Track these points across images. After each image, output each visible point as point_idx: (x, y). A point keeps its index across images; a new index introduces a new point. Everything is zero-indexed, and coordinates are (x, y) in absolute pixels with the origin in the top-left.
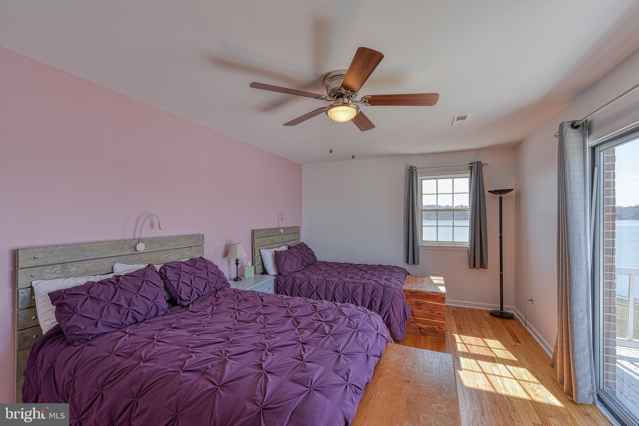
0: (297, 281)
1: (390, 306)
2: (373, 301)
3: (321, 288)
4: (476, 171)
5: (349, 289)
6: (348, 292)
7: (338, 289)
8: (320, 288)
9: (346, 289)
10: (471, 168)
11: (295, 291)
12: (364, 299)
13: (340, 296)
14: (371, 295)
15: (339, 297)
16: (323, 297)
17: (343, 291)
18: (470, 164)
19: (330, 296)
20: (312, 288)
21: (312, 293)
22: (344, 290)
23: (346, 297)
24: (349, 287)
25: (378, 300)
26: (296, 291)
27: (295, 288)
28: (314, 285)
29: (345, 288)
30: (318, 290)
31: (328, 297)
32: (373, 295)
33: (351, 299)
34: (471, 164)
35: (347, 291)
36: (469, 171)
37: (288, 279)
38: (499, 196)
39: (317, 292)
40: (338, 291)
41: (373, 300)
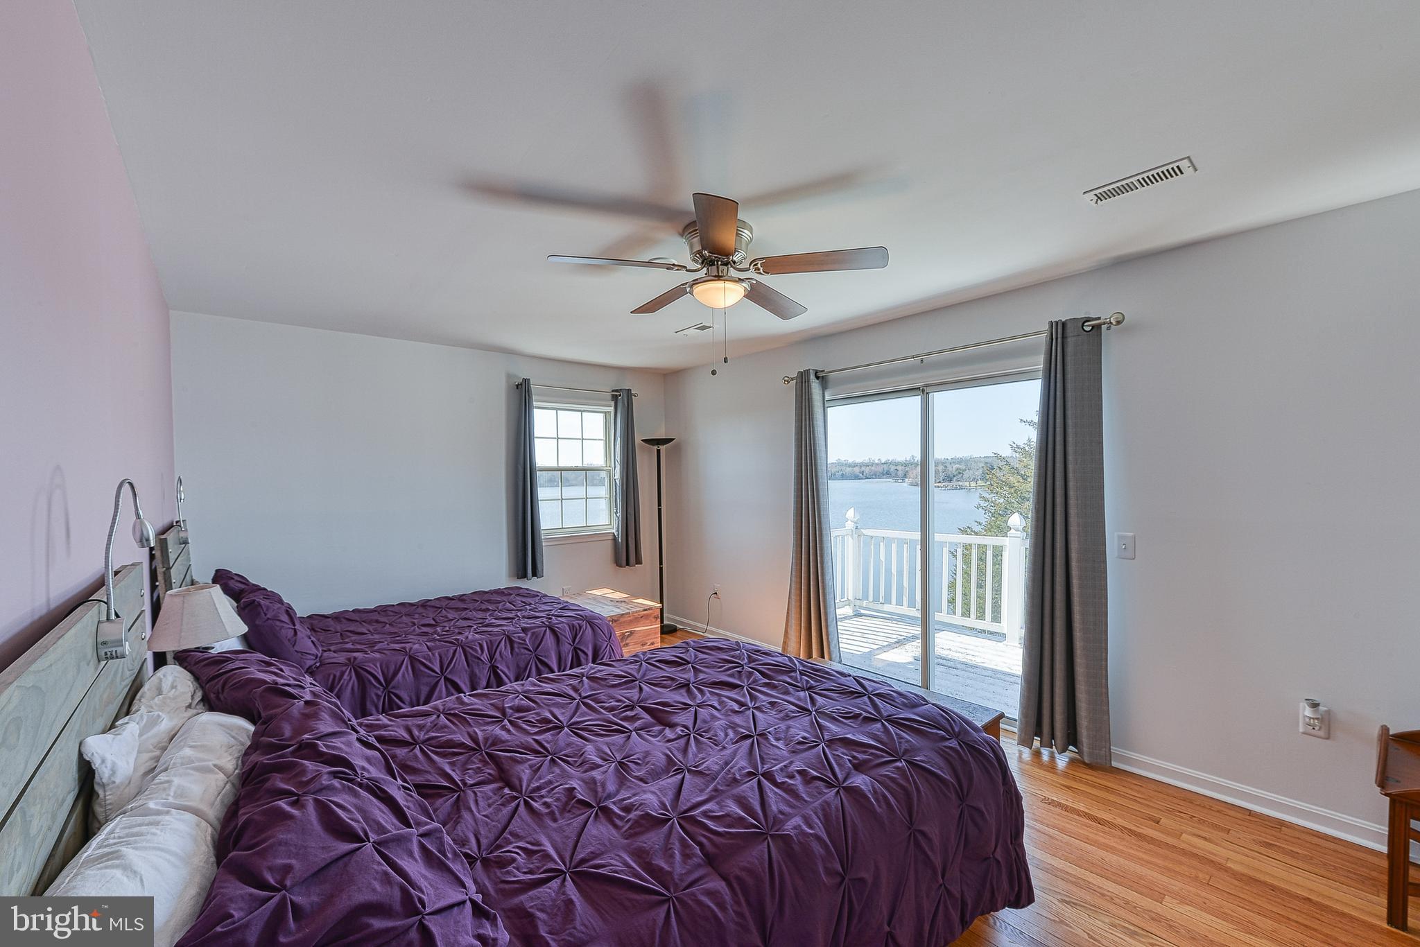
0: (375, 670)
1: (610, 652)
2: (580, 653)
3: (457, 665)
4: (626, 404)
5: (527, 645)
6: (527, 652)
7: (500, 653)
8: (454, 665)
9: (519, 648)
10: (615, 398)
11: (375, 698)
12: (563, 655)
13: (508, 668)
14: (574, 642)
15: (506, 670)
16: (465, 684)
17: (514, 653)
18: (613, 391)
19: (483, 674)
20: (431, 673)
21: (432, 684)
22: (516, 650)
23: (522, 665)
24: (525, 641)
25: (588, 649)
26: (378, 696)
27: (375, 690)
28: (430, 662)
29: (516, 645)
30: (450, 672)
31: (479, 679)
32: (577, 641)
33: (534, 664)
34: (616, 391)
35: (522, 650)
36: (613, 403)
37: (338, 674)
38: (656, 447)
39: (446, 679)
40: (502, 657)
41: (579, 651)
